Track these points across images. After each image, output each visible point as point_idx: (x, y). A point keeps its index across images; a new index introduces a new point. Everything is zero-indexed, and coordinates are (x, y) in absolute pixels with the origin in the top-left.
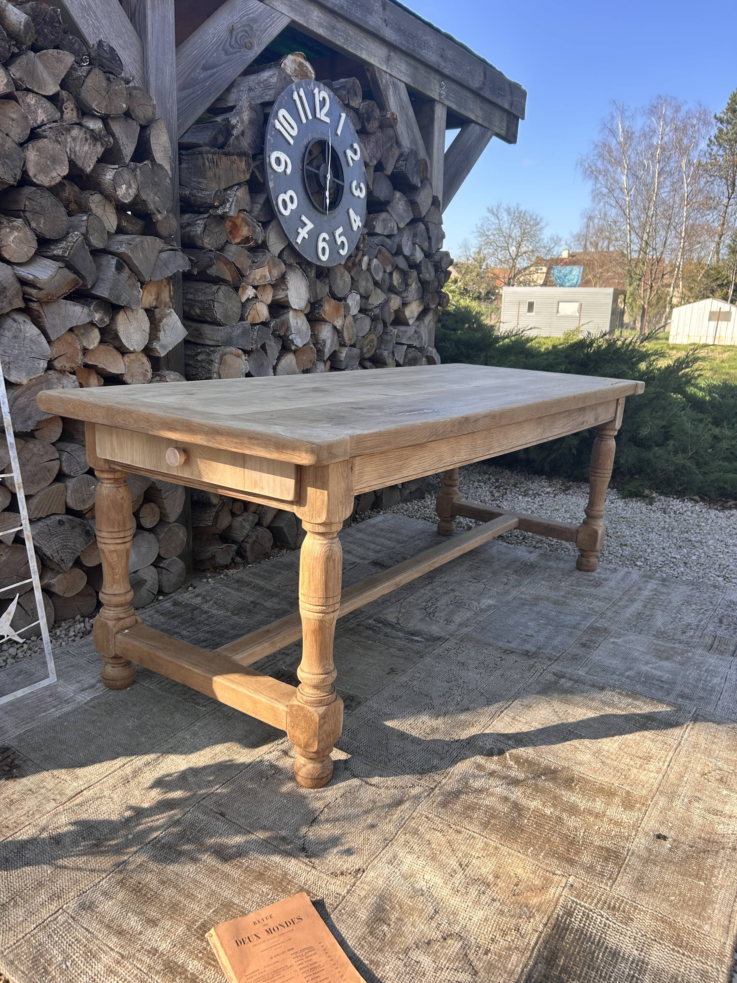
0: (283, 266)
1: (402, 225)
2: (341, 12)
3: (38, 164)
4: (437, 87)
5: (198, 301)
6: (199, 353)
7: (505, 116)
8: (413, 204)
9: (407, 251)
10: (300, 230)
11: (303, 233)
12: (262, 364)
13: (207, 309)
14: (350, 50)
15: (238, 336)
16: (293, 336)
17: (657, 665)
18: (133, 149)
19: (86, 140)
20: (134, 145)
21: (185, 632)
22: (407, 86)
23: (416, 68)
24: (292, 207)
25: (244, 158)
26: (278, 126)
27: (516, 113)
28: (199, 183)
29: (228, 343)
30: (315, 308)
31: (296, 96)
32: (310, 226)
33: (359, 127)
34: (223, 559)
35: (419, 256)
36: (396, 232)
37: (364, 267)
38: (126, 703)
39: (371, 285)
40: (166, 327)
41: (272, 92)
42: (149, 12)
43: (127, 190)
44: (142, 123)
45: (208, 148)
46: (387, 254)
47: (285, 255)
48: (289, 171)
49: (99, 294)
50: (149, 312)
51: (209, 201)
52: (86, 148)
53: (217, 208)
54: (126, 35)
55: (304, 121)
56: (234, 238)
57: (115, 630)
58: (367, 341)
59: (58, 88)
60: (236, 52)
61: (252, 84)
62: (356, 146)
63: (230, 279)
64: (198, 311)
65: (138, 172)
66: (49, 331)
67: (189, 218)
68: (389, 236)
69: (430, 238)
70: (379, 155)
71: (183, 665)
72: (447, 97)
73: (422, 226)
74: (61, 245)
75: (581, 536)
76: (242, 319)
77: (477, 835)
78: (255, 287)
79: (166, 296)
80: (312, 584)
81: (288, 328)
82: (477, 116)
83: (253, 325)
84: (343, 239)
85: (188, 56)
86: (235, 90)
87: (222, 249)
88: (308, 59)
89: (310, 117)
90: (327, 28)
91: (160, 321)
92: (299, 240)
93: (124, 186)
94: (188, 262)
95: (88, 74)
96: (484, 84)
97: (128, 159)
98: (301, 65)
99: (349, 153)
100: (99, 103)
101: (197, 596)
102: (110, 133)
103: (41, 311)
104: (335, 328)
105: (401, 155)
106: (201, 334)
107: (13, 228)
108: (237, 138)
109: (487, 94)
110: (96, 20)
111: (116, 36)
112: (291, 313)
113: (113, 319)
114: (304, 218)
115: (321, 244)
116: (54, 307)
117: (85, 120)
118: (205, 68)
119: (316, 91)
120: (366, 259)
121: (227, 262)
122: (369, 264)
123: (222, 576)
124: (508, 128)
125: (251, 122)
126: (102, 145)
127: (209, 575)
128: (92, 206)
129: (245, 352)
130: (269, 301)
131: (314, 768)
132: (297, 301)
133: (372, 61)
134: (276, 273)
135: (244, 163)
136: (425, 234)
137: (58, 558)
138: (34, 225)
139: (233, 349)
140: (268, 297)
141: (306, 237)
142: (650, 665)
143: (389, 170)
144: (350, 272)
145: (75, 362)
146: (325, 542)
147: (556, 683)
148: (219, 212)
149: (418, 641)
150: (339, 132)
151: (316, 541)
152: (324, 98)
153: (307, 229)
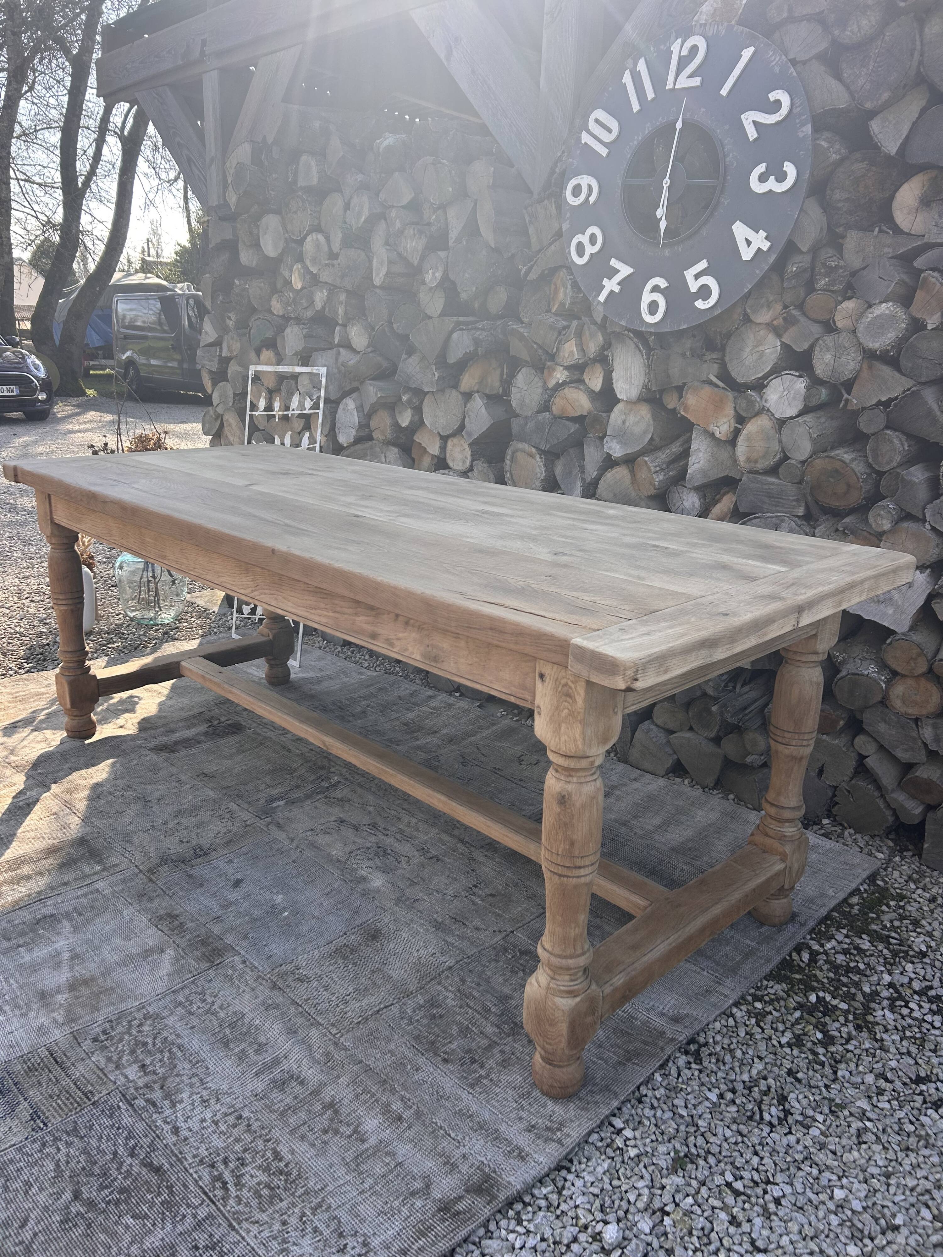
0: (600, 337)
10: (605, 282)
11: (611, 285)
15: (531, 431)
16: (606, 439)
18: (460, 229)
20: (461, 225)
24: (590, 250)
26: (585, 139)
29: (523, 438)
31: (627, 79)
32: (625, 271)
37: (843, 323)
39: (853, 360)
40: (470, 413)
43: (433, 274)
47: (608, 321)
48: (593, 198)
55: (636, 107)
62: (776, 95)
63: (529, 358)
76: (544, 409)
78: (568, 368)
84: (710, 281)
89: (650, 95)
92: (603, 297)
97: (450, 242)
99: (750, 117)
112: (616, 405)
114: (614, 263)
115: (647, 298)
119: (676, 45)
122: (860, 316)
128: (421, 295)
132: (626, 386)
139: (526, 446)
140: (596, 381)
141: (617, 289)
150: (724, 92)
152: (694, 49)
153: (618, 277)
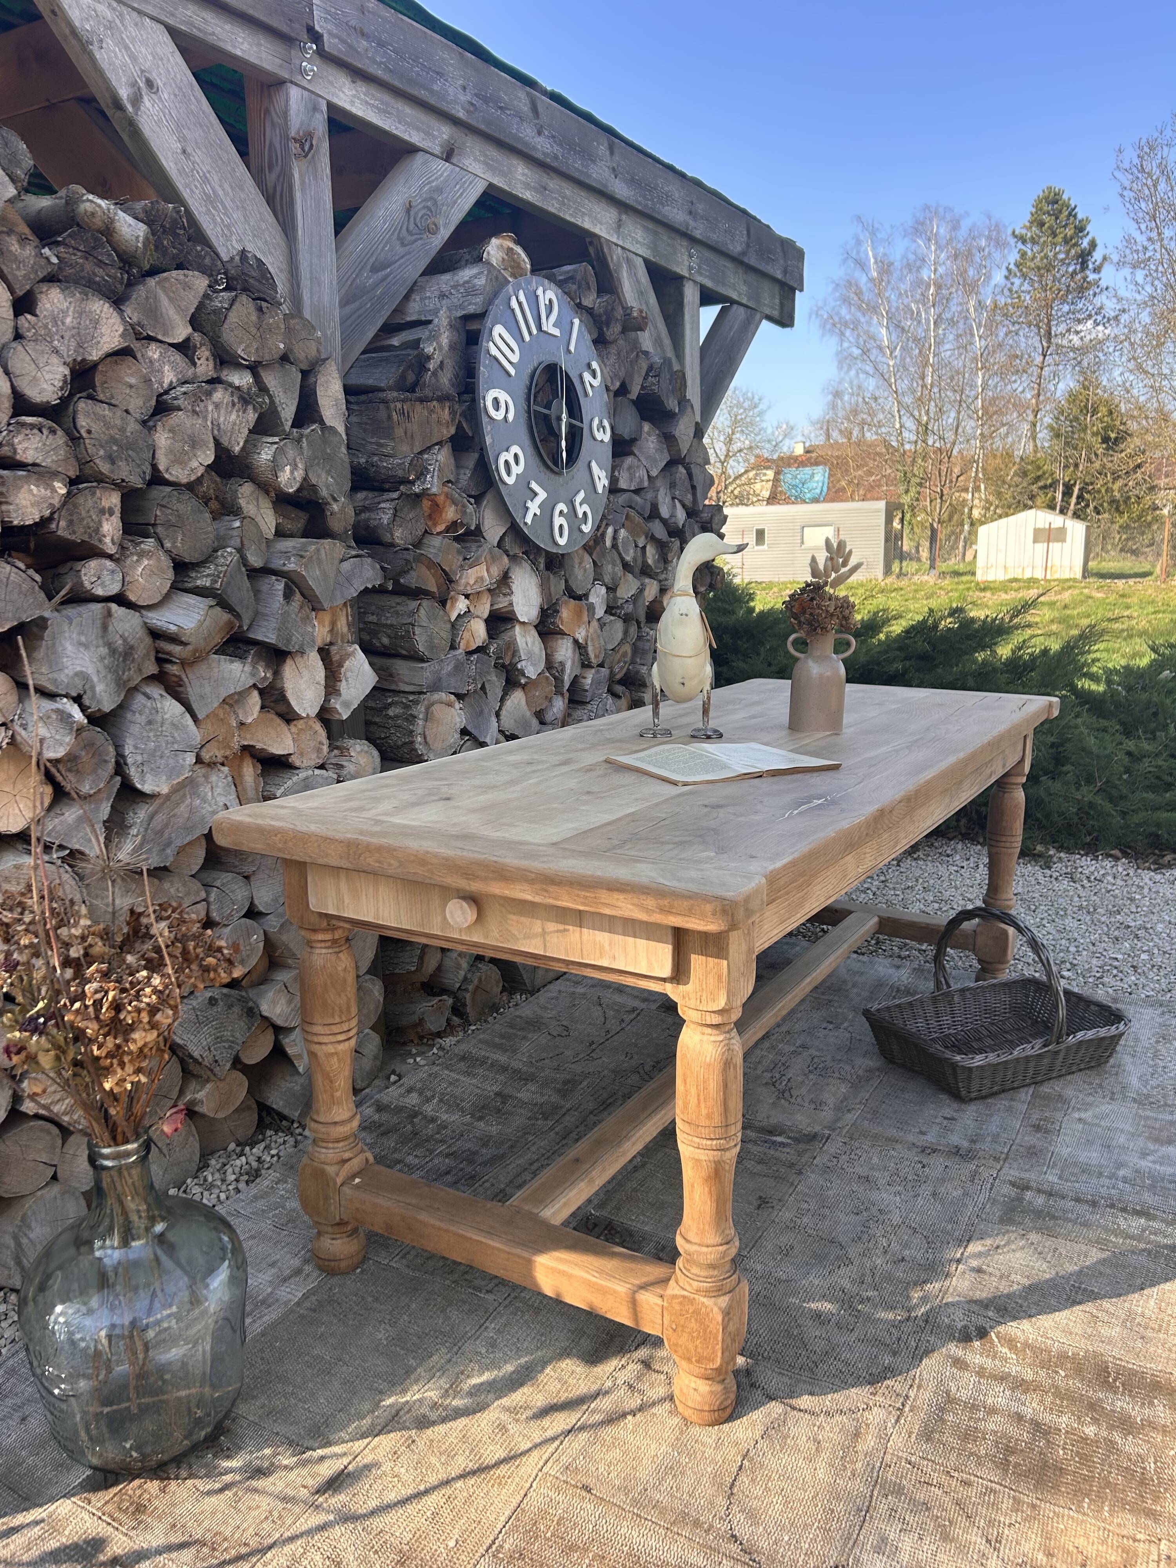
0: (506, 559)
1: (654, 473)
2: (555, 164)
3: (170, 451)
4: (686, 257)
5: (386, 625)
6: (390, 705)
7: (777, 289)
8: (669, 439)
9: (665, 512)
10: (529, 504)
11: (534, 507)
12: (481, 712)
13: (403, 637)
14: (568, 218)
15: (449, 674)
16: (523, 663)
17: (1160, 1154)
18: (293, 409)
19: (234, 405)
20: (295, 403)
21: (411, 1158)
22: (646, 261)
23: (656, 233)
24: (517, 470)
25: (447, 404)
26: (494, 351)
27: (792, 283)
28: (382, 445)
29: (435, 687)
30: (548, 616)
31: (514, 304)
32: (542, 495)
33: (595, 336)
34: (434, 1024)
35: (681, 515)
36: (646, 484)
37: (608, 543)
38: (363, 1298)
39: (619, 569)
40: (349, 674)
41: (479, 299)
42: (298, 195)
43: (292, 473)
44: (304, 368)
45: (395, 394)
46: (637, 519)
47: (507, 544)
48: (511, 416)
49: (260, 637)
50: (324, 653)
51: (400, 473)
52: (233, 417)
53: (412, 483)
54: (267, 234)
55: (528, 339)
56: (435, 525)
57: (339, 1181)
58: (618, 656)
59: (189, 330)
60: (416, 241)
61: (445, 288)
62: (595, 365)
63: (434, 589)
64: (386, 641)
65: (305, 444)
66: (195, 706)
67: (366, 499)
68: (637, 491)
69: (693, 487)
70: (622, 374)
71: (468, 1235)
72: (699, 272)
73: (682, 470)
74: (208, 571)
75: (981, 940)
76: (453, 647)
77: (998, 1487)
78: (467, 596)
79: (342, 625)
80: (703, 1105)
81: (515, 652)
82: (740, 294)
83: (470, 653)
84: (586, 508)
85: (351, 253)
86: (416, 297)
87: (418, 544)
88: (518, 242)
89: (535, 331)
90: (535, 189)
91: (341, 665)
92: (529, 519)
93: (288, 468)
94: (380, 573)
95: (231, 305)
96: (748, 246)
97: (288, 425)
98: (510, 250)
99: (587, 376)
100: (247, 346)
101: (410, 1091)
102: (263, 388)
103: (184, 677)
104: (576, 641)
105: (650, 368)
106: (391, 675)
107: (142, 555)
108: (435, 374)
109: (753, 261)
110: (225, 214)
111: (254, 236)
112: (518, 629)
113: (277, 673)
114: (534, 485)
115: (558, 521)
116: (202, 669)
117: (225, 373)
118: (375, 269)
119: (540, 292)
120: (610, 530)
121: (432, 565)
122: (615, 538)
123: (435, 1050)
124: (782, 305)
125: (452, 347)
126: (255, 409)
127: (414, 1051)
128: (242, 502)
129: (460, 697)
130: (486, 614)
131: (712, 1392)
132: (526, 609)
133: (597, 230)
134: (496, 571)
135: (447, 411)
136: (687, 483)
137: (211, 1058)
138: (168, 545)
139: (442, 696)
140: (484, 609)
141: (538, 512)
142: (1150, 1158)
143: (635, 391)
144: (591, 555)
145: (230, 747)
146: (721, 1038)
147: (1020, 1199)
148: (417, 489)
149: (782, 1144)
150: (572, 348)
151: (705, 1038)
152: (550, 301)
153: (539, 500)
